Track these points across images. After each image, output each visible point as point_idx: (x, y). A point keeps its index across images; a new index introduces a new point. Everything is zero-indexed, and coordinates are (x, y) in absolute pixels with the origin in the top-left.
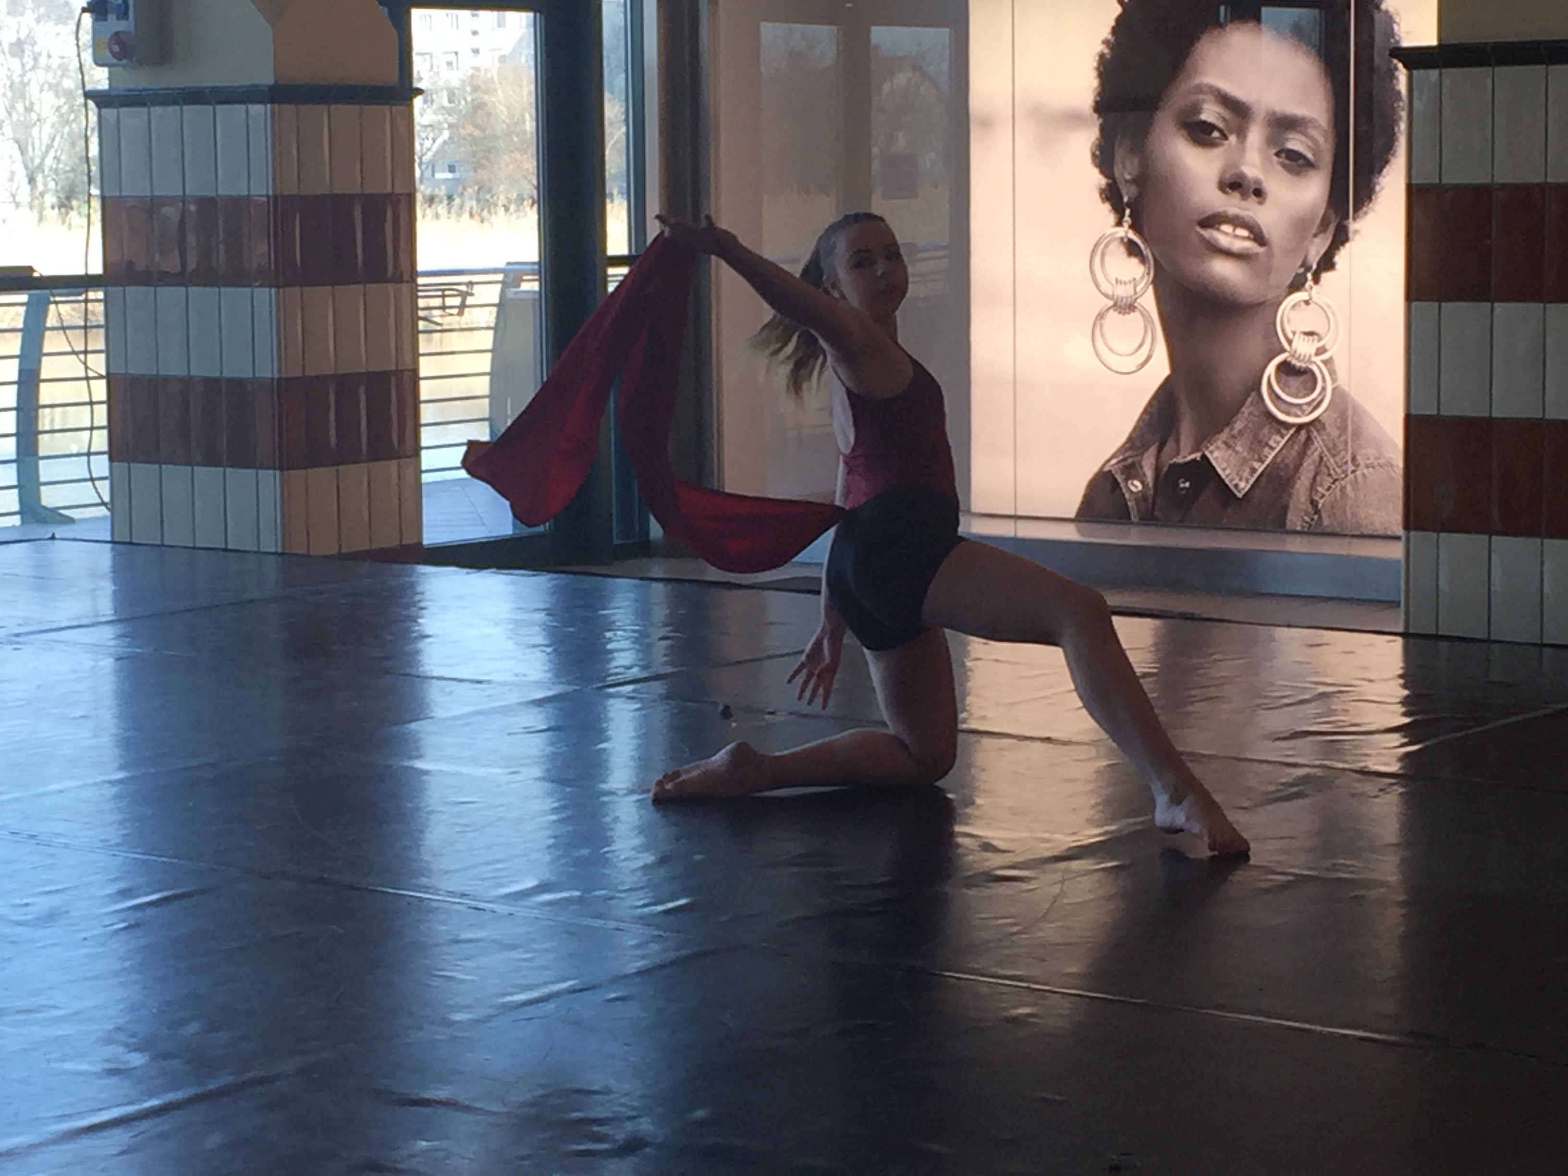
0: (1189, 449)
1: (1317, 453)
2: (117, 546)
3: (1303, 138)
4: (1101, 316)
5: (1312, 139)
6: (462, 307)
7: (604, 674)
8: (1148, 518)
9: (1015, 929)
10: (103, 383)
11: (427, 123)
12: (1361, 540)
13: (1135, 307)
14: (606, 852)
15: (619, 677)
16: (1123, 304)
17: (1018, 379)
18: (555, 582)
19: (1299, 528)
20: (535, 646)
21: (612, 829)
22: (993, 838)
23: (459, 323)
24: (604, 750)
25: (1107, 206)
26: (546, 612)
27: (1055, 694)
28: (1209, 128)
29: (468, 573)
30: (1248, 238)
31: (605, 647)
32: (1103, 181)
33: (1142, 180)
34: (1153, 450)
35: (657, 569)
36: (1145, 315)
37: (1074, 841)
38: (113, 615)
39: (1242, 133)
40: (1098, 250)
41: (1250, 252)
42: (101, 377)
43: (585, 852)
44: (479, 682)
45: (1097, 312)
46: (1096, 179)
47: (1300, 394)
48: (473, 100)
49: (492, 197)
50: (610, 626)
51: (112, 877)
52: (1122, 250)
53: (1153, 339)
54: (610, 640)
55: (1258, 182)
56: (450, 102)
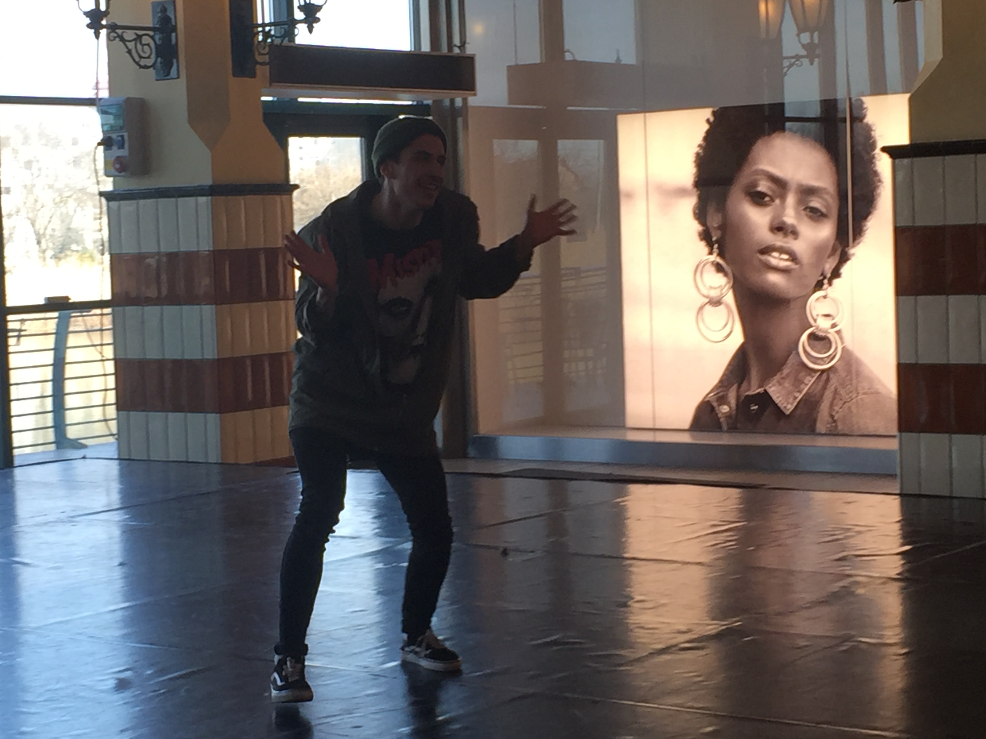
0: (756, 387)
1: (834, 386)
2: (123, 461)
3: (820, 200)
4: (701, 308)
5: (826, 200)
8: (733, 428)
12: (861, 438)
13: (722, 303)
16: (714, 301)
19: (823, 432)
25: (703, 243)
28: (762, 195)
30: (787, 260)
32: (700, 228)
33: (723, 227)
34: (735, 387)
36: (728, 306)
39: (783, 197)
40: (698, 269)
41: (789, 268)
42: (110, 360)
44: (354, 538)
47: (823, 352)
52: (713, 269)
53: (733, 321)
55: (793, 226)
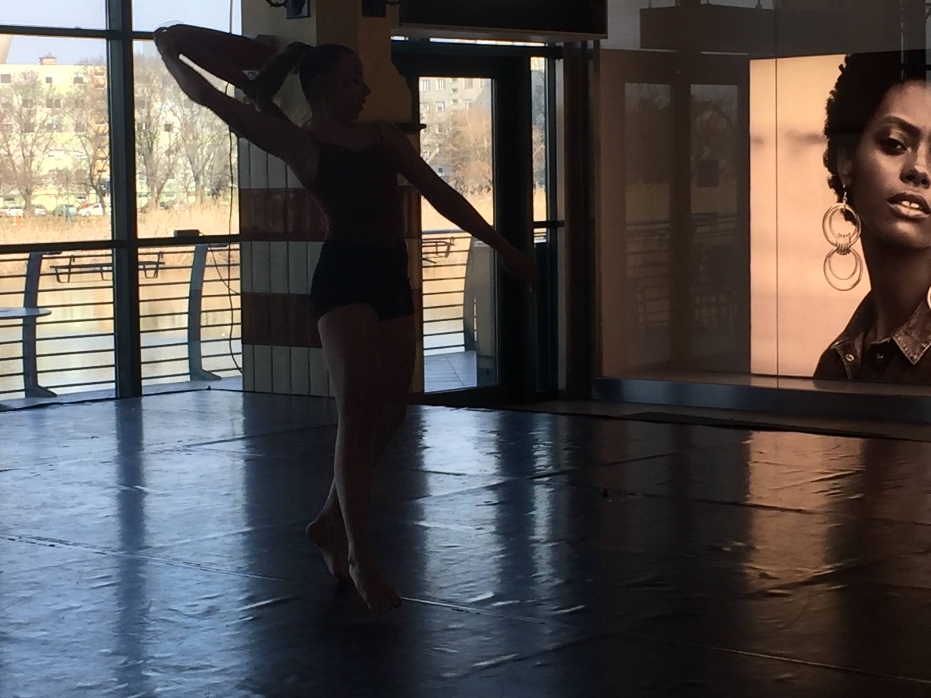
0: (883, 336)
2: (247, 394)
4: (829, 256)
6: (448, 252)
7: (531, 470)
8: (858, 378)
9: (780, 626)
10: (239, 297)
11: (427, 143)
13: (850, 251)
14: (536, 577)
15: (541, 472)
16: (843, 249)
17: (779, 294)
18: (503, 415)
20: (491, 453)
21: (537, 563)
22: (767, 570)
23: (444, 261)
24: (533, 515)
25: (833, 191)
26: (497, 433)
27: (803, 483)
28: (895, 143)
29: (451, 410)
30: (917, 209)
31: (533, 454)
32: (830, 175)
33: (854, 176)
34: (861, 335)
35: (563, 407)
36: (856, 255)
37: (815, 573)
38: (243, 434)
39: (915, 146)
40: (827, 216)
41: (920, 218)
42: (237, 294)
43: (521, 577)
44: (458, 475)
45: (827, 254)
46: (826, 174)
48: (453, 130)
49: (464, 187)
50: (535, 441)
51: (244, 589)
52: (842, 216)
53: (861, 270)
54: (536, 450)
55: (924, 175)
56: (440, 131)
